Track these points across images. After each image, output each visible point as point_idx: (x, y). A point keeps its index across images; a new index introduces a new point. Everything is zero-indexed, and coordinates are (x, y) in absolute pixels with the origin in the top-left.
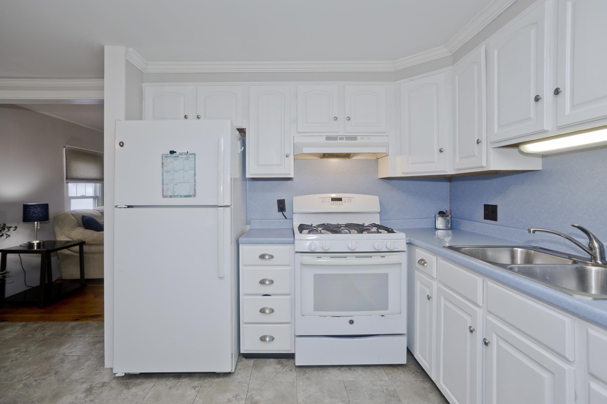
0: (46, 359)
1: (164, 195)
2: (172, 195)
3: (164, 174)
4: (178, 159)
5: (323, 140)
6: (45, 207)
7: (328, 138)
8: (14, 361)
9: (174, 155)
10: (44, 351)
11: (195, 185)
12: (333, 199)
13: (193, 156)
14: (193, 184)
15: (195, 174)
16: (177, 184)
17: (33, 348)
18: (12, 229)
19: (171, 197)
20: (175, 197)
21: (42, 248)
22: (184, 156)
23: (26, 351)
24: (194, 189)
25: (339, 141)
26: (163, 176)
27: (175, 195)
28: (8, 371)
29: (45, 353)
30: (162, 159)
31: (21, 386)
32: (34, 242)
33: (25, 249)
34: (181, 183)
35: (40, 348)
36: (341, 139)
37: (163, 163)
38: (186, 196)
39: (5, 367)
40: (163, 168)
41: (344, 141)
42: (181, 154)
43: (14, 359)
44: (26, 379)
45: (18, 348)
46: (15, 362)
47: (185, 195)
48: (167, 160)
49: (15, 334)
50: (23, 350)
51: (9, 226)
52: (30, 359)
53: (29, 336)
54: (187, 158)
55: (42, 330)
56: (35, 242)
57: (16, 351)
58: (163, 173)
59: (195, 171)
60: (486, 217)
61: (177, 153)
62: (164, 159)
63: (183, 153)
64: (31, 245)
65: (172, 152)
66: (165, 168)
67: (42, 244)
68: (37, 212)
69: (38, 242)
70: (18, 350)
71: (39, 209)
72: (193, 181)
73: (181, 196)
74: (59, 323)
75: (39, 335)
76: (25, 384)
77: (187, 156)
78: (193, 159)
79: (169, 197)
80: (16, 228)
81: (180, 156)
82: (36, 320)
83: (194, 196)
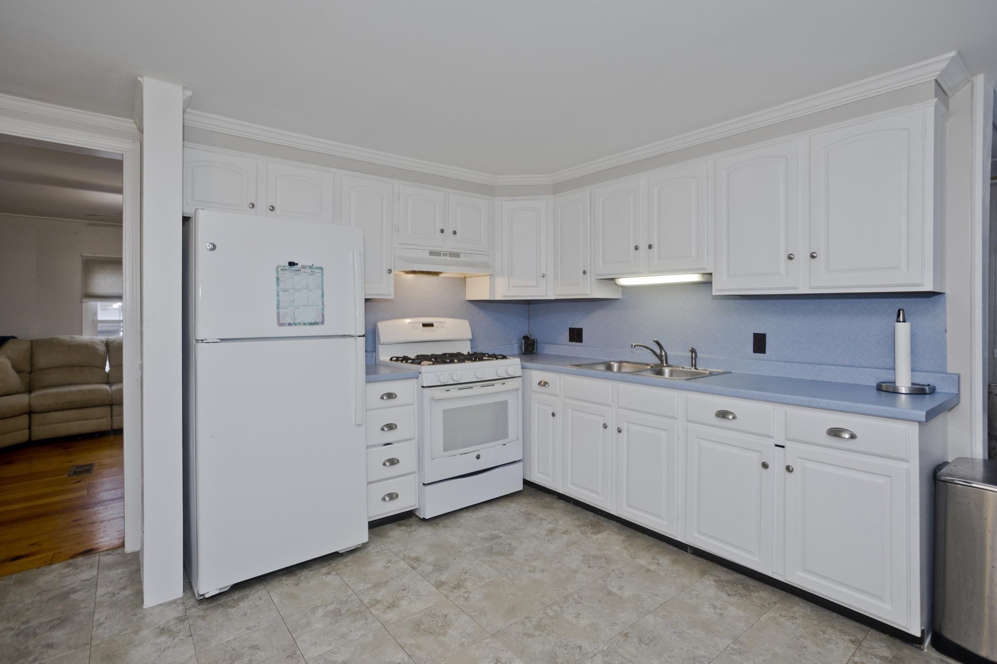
1: (281, 322)
2: (292, 322)
3: (281, 293)
4: (300, 274)
5: (426, 255)
7: (432, 253)
9: (295, 268)
11: (323, 309)
12: (425, 325)
13: (320, 271)
14: (320, 308)
15: (323, 295)
16: (298, 308)
19: (290, 324)
20: (295, 324)
22: (308, 270)
24: (322, 313)
25: (442, 257)
26: (278, 295)
27: (296, 322)
30: (277, 272)
34: (304, 306)
36: (445, 255)
37: (278, 279)
38: (311, 324)
40: (278, 284)
41: (448, 258)
42: (304, 267)
47: (310, 322)
48: (285, 274)
54: (313, 273)
58: (278, 292)
59: (323, 291)
60: (572, 339)
61: (299, 266)
62: (280, 272)
63: (306, 266)
65: (292, 264)
66: (282, 286)
72: (321, 304)
73: (305, 324)
77: (312, 270)
78: (320, 275)
79: (287, 324)
81: (302, 270)
83: (322, 323)
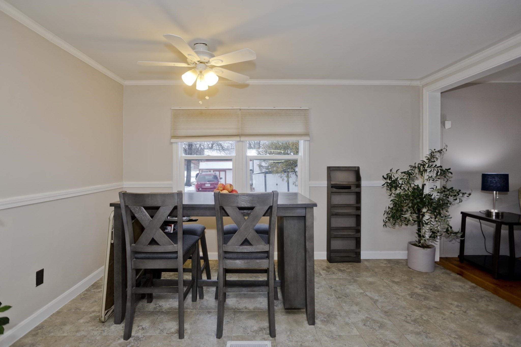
0: (479, 332)
6: (505, 177)
8: (452, 314)
10: (480, 322)
17: (472, 313)
18: (466, 195)
21: (500, 217)
23: (465, 312)
28: (444, 319)
29: (480, 326)
31: (448, 341)
32: (492, 211)
33: (484, 216)
35: (478, 318)
39: (444, 314)
43: (453, 312)
44: (455, 338)
45: (459, 305)
46: (452, 316)
49: (463, 291)
50: (463, 309)
51: (464, 192)
52: (465, 322)
53: (474, 299)
55: (488, 301)
56: (494, 211)
57: (457, 306)
64: (489, 213)
67: (500, 214)
68: (495, 182)
69: (496, 211)
70: (460, 306)
71: (497, 179)
74: (509, 303)
75: (482, 304)
76: (451, 342)
80: (470, 194)
82: (486, 288)
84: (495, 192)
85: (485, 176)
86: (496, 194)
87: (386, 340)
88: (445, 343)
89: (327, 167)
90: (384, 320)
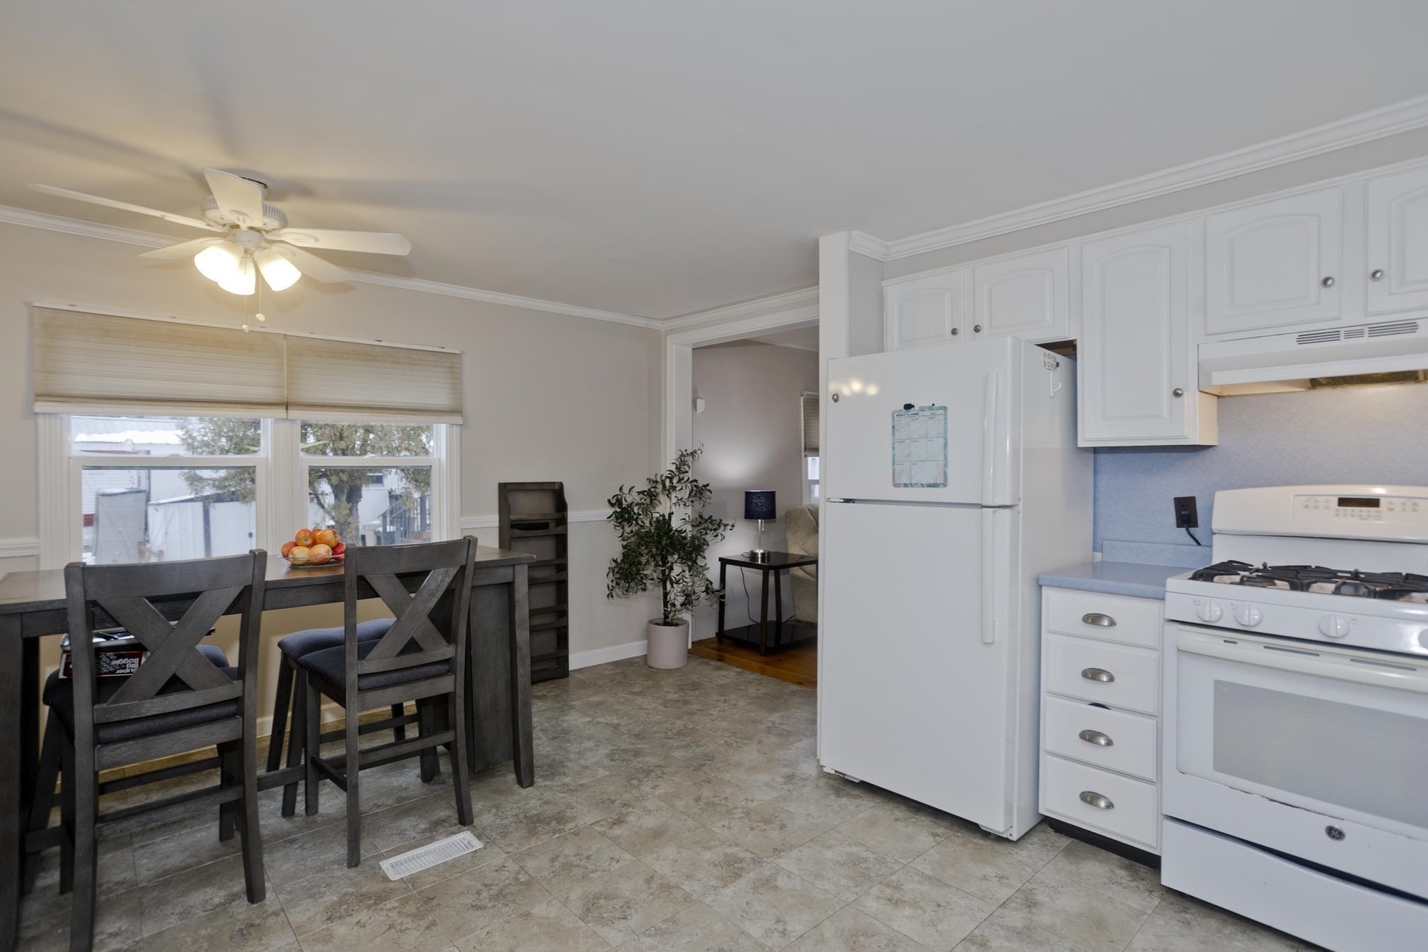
0: (753, 721)
1: (896, 482)
2: (907, 482)
3: (896, 445)
4: (917, 419)
5: (1290, 344)
6: (771, 496)
7: (1304, 338)
8: (720, 712)
9: (912, 411)
10: (752, 711)
11: (946, 465)
12: (1344, 502)
13: (942, 412)
14: (942, 463)
15: (945, 445)
16: (915, 464)
17: (742, 704)
18: (729, 527)
19: (906, 485)
20: (912, 485)
21: (766, 561)
22: (928, 413)
23: (735, 705)
24: (945, 472)
25: (1343, 342)
26: (894, 448)
27: (913, 482)
28: (713, 720)
29: (753, 715)
30: (893, 419)
31: (722, 742)
32: (757, 551)
33: (748, 560)
34: (922, 461)
35: (749, 707)
36: (1353, 333)
37: (893, 427)
38: (930, 486)
39: (712, 715)
40: (893, 435)
41: (1366, 340)
42: (922, 409)
43: (721, 709)
44: (729, 736)
45: (728, 698)
46: (722, 714)
47: (929, 482)
48: (900, 420)
49: (729, 681)
50: (732, 702)
51: (726, 523)
52: (737, 716)
53: (742, 687)
54: (933, 416)
55: (757, 685)
56: (759, 552)
57: (725, 701)
58: (893, 444)
59: (946, 440)
61: (917, 407)
62: (895, 419)
63: (925, 407)
64: (753, 556)
65: (908, 407)
66: (898, 436)
67: (766, 556)
68: (760, 504)
69: (762, 551)
70: (728, 700)
71: (763, 500)
72: (942, 458)
73: (922, 485)
74: (778, 681)
75: (752, 690)
76: (726, 742)
77: (933, 412)
78: (943, 417)
79: (902, 485)
80: (733, 526)
81: (921, 413)
82: (753, 670)
83: (945, 485)
84: (760, 520)
85: (748, 495)
86: (762, 522)
87: (649, 767)
88: (720, 745)
89: (500, 484)
90: (638, 746)
